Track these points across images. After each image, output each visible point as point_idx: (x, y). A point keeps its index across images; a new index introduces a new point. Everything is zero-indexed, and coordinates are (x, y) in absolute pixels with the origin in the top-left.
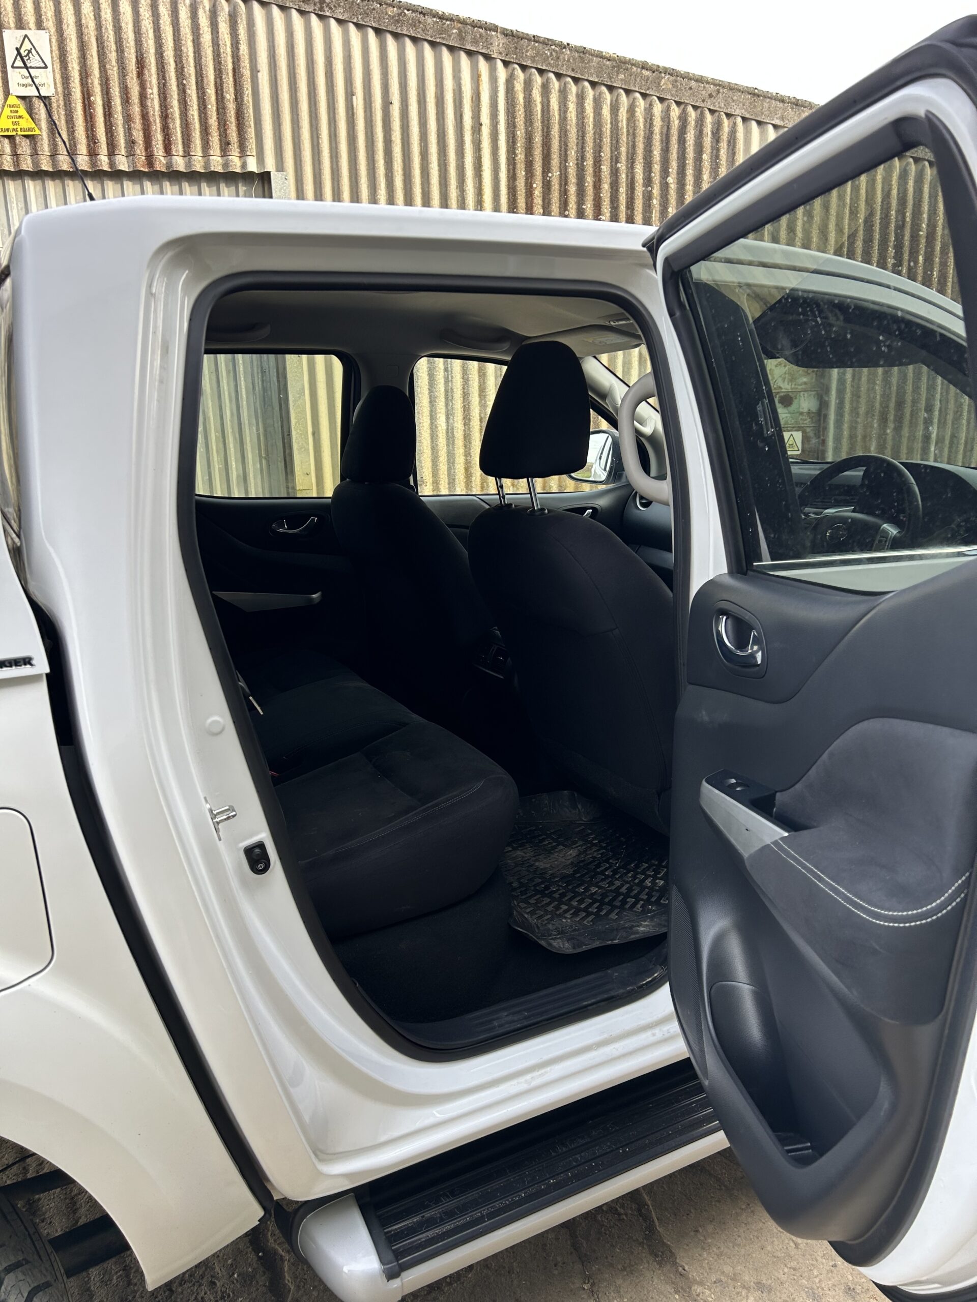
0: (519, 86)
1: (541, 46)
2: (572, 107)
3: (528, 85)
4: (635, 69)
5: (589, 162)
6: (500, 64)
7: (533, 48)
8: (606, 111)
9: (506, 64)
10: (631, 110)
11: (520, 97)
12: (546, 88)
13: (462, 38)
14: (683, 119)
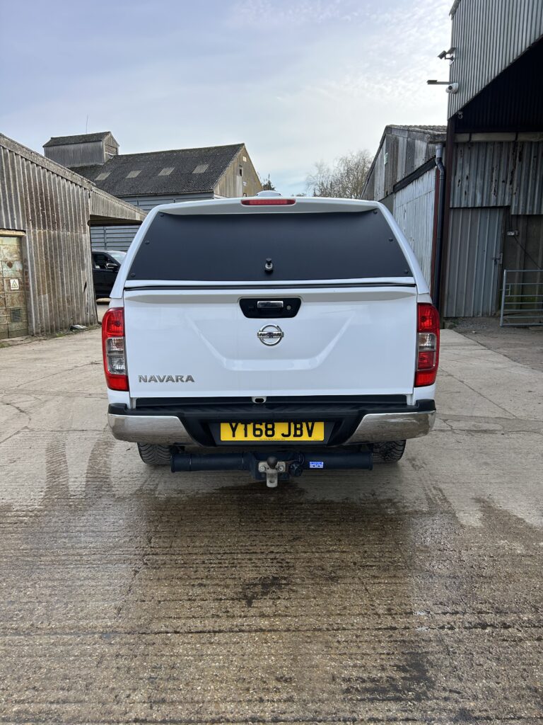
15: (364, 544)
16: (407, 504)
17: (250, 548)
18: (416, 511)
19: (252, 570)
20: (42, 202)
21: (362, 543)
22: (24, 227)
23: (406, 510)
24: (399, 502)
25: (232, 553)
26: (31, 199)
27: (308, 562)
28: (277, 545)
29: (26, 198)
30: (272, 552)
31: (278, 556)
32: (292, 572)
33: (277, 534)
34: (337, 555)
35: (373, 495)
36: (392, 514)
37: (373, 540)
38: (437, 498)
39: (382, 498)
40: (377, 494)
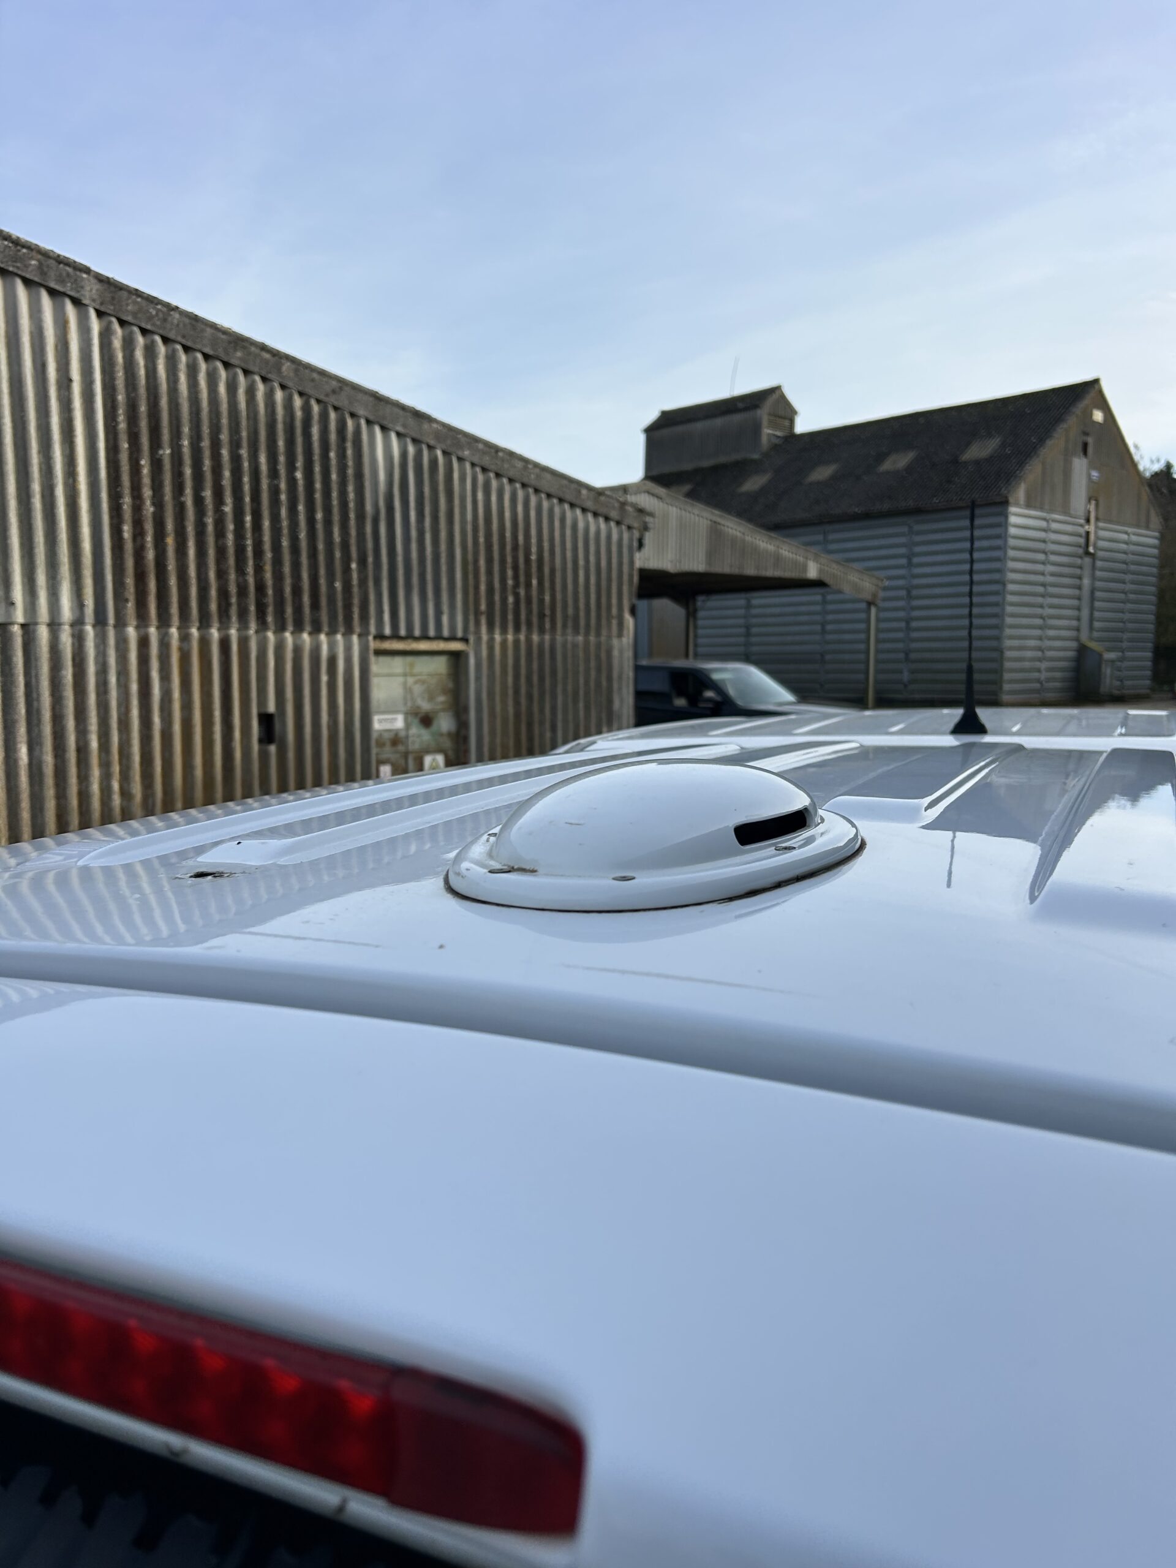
0: (117, 343)
1: (144, 303)
2: (183, 378)
3: (128, 344)
4: (253, 349)
5: (206, 444)
6: (93, 314)
7: (135, 303)
8: (222, 389)
9: (100, 314)
10: (251, 392)
11: (120, 357)
12: (150, 352)
13: (43, 273)
14: (307, 409)
20: (515, 568)
22: (466, 629)
26: (489, 560)
29: (476, 561)
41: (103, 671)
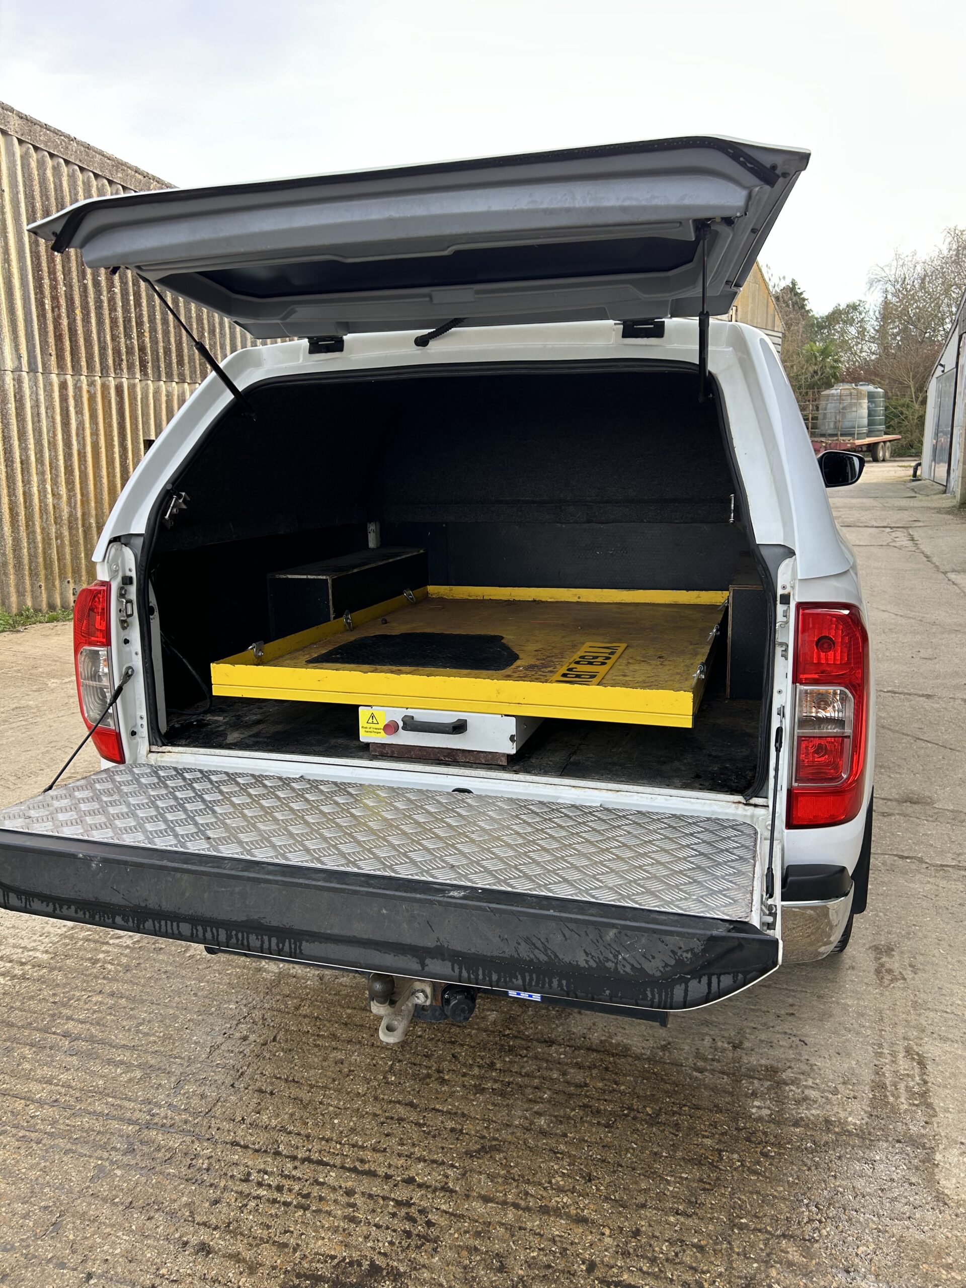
0: (34, 164)
1: (52, 135)
6: (16, 142)
7: (45, 134)
9: (21, 142)
11: (35, 174)
15: (643, 1206)
16: (813, 1094)
17: (369, 1155)
18: (827, 1121)
19: (336, 1230)
21: (641, 1199)
23: (804, 1112)
24: (794, 1082)
25: (320, 1163)
27: (477, 1234)
28: (434, 1161)
30: (410, 1181)
31: (417, 1196)
32: (423, 1259)
33: (450, 1124)
34: (557, 1227)
35: (735, 1047)
36: (760, 1119)
37: (674, 1196)
38: (902, 1086)
39: (754, 1060)
40: (747, 1044)
41: (36, 405)
